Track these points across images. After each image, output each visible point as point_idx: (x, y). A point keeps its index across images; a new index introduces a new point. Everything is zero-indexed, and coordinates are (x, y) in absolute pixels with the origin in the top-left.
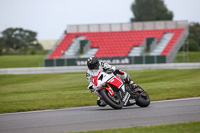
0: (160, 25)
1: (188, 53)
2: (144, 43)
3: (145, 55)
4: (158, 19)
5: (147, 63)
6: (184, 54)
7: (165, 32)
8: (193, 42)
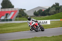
0: (10, 10)
1: (19, 18)
2: (5, 15)
3: (5, 19)
4: (9, 8)
5: (6, 21)
6: (17, 18)
7: (12, 12)
8: (20, 14)
